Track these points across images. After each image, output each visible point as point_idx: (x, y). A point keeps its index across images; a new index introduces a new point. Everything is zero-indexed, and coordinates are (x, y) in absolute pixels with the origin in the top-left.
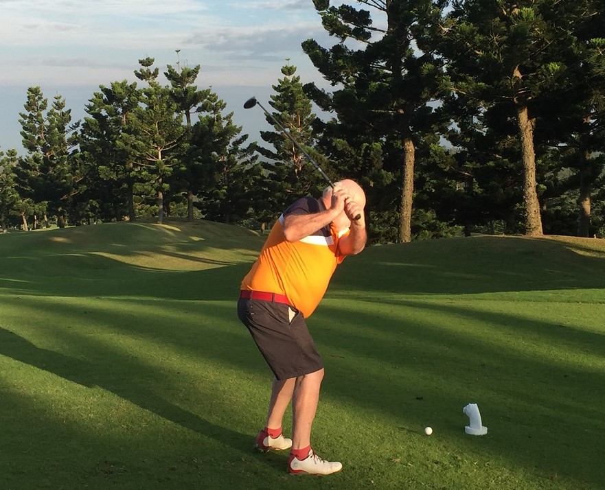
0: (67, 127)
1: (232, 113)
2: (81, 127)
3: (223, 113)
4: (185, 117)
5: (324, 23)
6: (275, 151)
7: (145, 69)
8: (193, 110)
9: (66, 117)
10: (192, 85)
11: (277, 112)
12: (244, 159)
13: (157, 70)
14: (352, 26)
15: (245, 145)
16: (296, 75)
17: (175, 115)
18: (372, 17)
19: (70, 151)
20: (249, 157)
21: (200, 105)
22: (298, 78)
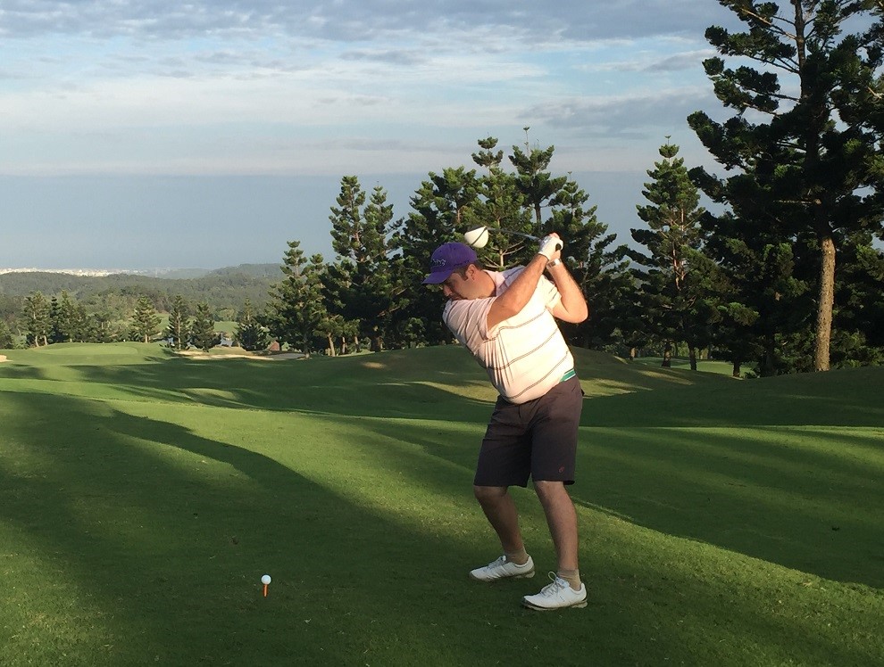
0: (387, 226)
1: (595, 208)
2: (404, 225)
3: (585, 207)
4: (534, 212)
5: (717, 91)
6: (649, 254)
7: (486, 152)
8: (544, 202)
9: (386, 213)
10: (544, 172)
11: (653, 204)
12: (611, 266)
13: (501, 153)
14: (753, 94)
15: (611, 248)
16: (678, 156)
17: (522, 210)
18: (780, 81)
19: (390, 255)
20: (618, 263)
21: (553, 196)
22: (681, 161)
